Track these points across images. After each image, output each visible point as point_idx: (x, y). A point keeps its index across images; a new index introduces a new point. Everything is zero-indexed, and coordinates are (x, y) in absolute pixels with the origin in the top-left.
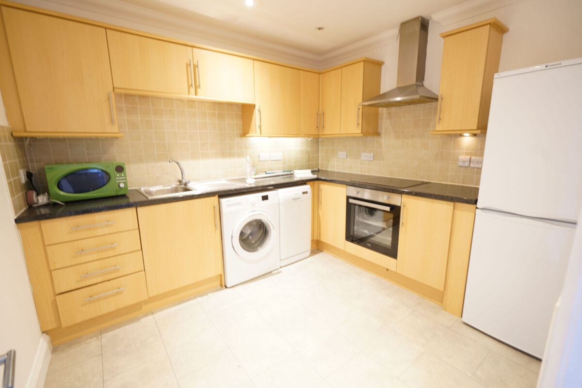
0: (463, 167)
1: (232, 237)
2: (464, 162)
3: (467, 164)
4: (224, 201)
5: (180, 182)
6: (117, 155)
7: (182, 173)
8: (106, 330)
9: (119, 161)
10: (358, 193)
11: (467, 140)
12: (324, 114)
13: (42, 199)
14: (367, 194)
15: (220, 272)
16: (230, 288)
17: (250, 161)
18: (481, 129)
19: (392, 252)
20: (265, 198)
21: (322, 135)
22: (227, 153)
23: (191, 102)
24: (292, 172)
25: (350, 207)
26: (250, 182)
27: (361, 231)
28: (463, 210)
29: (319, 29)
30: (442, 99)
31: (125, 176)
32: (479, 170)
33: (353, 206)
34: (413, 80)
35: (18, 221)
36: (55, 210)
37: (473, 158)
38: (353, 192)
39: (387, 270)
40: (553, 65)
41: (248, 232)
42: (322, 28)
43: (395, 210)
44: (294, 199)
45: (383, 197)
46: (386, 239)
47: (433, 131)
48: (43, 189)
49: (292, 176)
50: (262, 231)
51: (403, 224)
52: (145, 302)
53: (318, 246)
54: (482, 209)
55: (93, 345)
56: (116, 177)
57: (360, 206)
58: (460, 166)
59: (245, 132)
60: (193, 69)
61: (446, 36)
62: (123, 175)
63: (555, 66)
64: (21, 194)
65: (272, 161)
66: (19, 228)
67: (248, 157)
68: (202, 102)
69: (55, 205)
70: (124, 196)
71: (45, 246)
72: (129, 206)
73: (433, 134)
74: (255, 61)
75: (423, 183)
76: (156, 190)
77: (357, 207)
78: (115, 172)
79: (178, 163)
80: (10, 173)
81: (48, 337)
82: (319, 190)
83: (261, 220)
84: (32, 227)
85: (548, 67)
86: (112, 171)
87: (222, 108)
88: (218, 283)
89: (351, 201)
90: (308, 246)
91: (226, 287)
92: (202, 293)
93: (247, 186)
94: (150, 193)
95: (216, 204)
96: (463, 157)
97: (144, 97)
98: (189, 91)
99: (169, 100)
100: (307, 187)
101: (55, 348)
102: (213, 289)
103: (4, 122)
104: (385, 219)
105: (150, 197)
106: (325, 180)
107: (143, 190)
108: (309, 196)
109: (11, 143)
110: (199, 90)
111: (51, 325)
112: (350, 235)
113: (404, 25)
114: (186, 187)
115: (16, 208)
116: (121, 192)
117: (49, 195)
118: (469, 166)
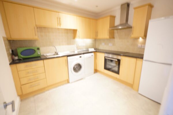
1: (71, 68)
4: (69, 58)
5: (56, 52)
8: (36, 95)
9: (38, 46)
11: (141, 40)
12: (98, 32)
13: (16, 58)
14: (110, 56)
15: (68, 79)
16: (71, 83)
18: (145, 36)
19: (118, 72)
20: (80, 57)
21: (97, 38)
22: (69, 43)
23: (59, 29)
24: (88, 50)
25: (105, 60)
26: (76, 52)
28: (139, 61)
30: (133, 27)
31: (40, 50)
32: (144, 49)
34: (125, 22)
35: (10, 64)
36: (20, 61)
37: (142, 45)
38: (106, 55)
39: (116, 78)
41: (76, 67)
43: (119, 61)
45: (115, 57)
46: (116, 69)
47: (131, 37)
48: (16, 55)
50: (80, 67)
51: (121, 65)
52: (46, 87)
53: (96, 71)
54: (145, 61)
55: (32, 99)
56: (37, 51)
57: (108, 59)
58: (138, 48)
59: (74, 37)
60: (59, 19)
61: (135, 8)
64: (10, 57)
65: (82, 46)
67: (75, 45)
68: (62, 29)
70: (40, 57)
71: (18, 71)
72: (41, 59)
76: (49, 55)
79: (55, 47)
80: (7, 50)
81: (19, 97)
82: (96, 55)
84: (14, 66)
86: (36, 49)
87: (67, 31)
88: (67, 82)
89: (106, 58)
90: (93, 71)
91: (69, 83)
92: (63, 85)
93: (75, 54)
94: (47, 56)
95: (66, 59)
96: (139, 45)
97: (45, 28)
98: (58, 26)
99: (52, 28)
100: (93, 54)
101: (22, 100)
102: (66, 84)
103: (5, 36)
104: (116, 63)
105: (47, 57)
106: (98, 52)
107: (45, 55)
108: (93, 57)
109: (7, 42)
110: (61, 26)
111: (20, 94)
112: (106, 68)
113: (122, 5)
114: (57, 54)
115: (9, 61)
116: (39, 56)
117: (18, 57)
118: (141, 48)
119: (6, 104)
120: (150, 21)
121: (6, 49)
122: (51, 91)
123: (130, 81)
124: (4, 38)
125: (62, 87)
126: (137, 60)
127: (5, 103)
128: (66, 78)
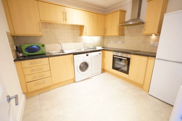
1: (77, 67)
2: (152, 44)
3: (153, 45)
4: (75, 56)
5: (61, 50)
6: (42, 42)
7: (62, 47)
9: (43, 43)
10: (117, 54)
11: (154, 37)
12: (106, 29)
13: (21, 55)
14: (119, 54)
15: (74, 77)
16: (77, 82)
18: (159, 33)
19: (127, 72)
20: (87, 55)
21: (105, 35)
22: (75, 41)
23: (64, 25)
24: (96, 47)
25: (114, 58)
26: (83, 50)
27: (117, 66)
28: (151, 60)
30: (146, 23)
31: (45, 48)
32: (157, 47)
34: (136, 17)
35: (14, 61)
36: (25, 58)
37: (155, 43)
38: (115, 53)
39: (125, 78)
41: (82, 66)
43: (129, 60)
44: (96, 56)
45: (125, 55)
46: (125, 69)
47: (142, 34)
48: (21, 52)
50: (86, 65)
53: (103, 71)
54: (157, 59)
55: (37, 97)
56: (42, 48)
57: (117, 58)
58: (150, 45)
59: (81, 35)
60: (65, 14)
64: (15, 53)
65: (89, 44)
66: (15, 63)
67: (82, 43)
68: (68, 25)
69: (25, 56)
72: (46, 57)
74: (84, 11)
75: (138, 51)
76: (54, 52)
77: (116, 58)
79: (60, 44)
80: (12, 47)
81: (25, 95)
82: (104, 53)
83: (86, 62)
84: (19, 62)
86: (41, 46)
87: (74, 27)
88: (73, 81)
89: (114, 56)
90: (100, 71)
91: (75, 82)
92: (68, 84)
94: (52, 53)
95: (72, 57)
96: (152, 43)
97: (49, 23)
98: (63, 21)
100: (100, 52)
101: (27, 98)
104: (125, 62)
107: (50, 52)
109: (11, 38)
110: (67, 21)
111: (26, 91)
112: (114, 68)
114: (63, 52)
115: (14, 57)
116: (44, 53)
117: (23, 53)
118: (154, 45)
119: (9, 97)
120: (165, 15)
121: (10, 44)
122: (56, 90)
123: (140, 81)
124: (7, 33)
128: (72, 77)
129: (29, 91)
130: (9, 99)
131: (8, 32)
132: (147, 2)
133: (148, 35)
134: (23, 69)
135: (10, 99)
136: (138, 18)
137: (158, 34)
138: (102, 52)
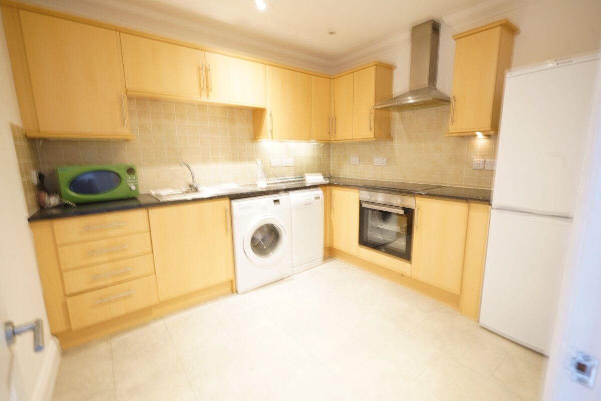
0: (478, 170)
1: (244, 241)
2: (478, 164)
3: (481, 167)
4: (236, 203)
5: (191, 186)
6: (127, 158)
7: (193, 178)
8: (116, 334)
9: (129, 161)
10: (371, 197)
11: (481, 141)
12: (336, 119)
13: (53, 200)
14: (381, 197)
15: (231, 276)
16: (245, 293)
17: (262, 165)
18: (493, 131)
19: (406, 255)
20: (276, 201)
21: (335, 141)
22: (237, 156)
23: (202, 106)
24: (304, 179)
25: (363, 212)
26: (262, 185)
27: (373, 235)
28: (478, 210)
29: (331, 33)
30: (455, 101)
31: (136, 178)
32: (492, 172)
33: (366, 211)
34: (425, 81)
35: (31, 220)
36: (65, 211)
37: (487, 160)
38: (366, 195)
39: (402, 275)
40: (565, 63)
41: (259, 237)
42: (334, 33)
43: (409, 213)
44: (306, 204)
45: (397, 200)
46: (401, 244)
47: (447, 133)
48: (54, 190)
49: (304, 182)
50: (274, 236)
51: (417, 227)
52: (155, 306)
53: (330, 253)
54: (497, 209)
55: (102, 348)
56: (128, 179)
57: (374, 210)
58: (475, 169)
59: (255, 135)
60: (204, 72)
61: (458, 37)
62: (134, 178)
63: (567, 64)
64: (32, 195)
65: (283, 167)
66: (31, 228)
67: (259, 162)
68: (213, 106)
69: (67, 206)
70: (134, 199)
71: (56, 245)
72: (140, 206)
73: (446, 137)
74: (266, 66)
75: (437, 187)
76: (167, 194)
77: (370, 212)
78: (127, 174)
79: (189, 167)
80: (24, 173)
81: (57, 340)
82: (331, 195)
83: (272, 225)
84: (44, 226)
85: (560, 65)
86: (123, 173)
87: (233, 112)
88: (229, 289)
89: (364, 205)
90: (320, 252)
91: (237, 292)
92: (213, 299)
93: (259, 190)
94: (160, 196)
95: (228, 207)
96: (477, 160)
97: (155, 100)
98: (201, 95)
99: (180, 104)
100: (319, 192)
101: (64, 352)
102: (224, 295)
103: (18, 122)
104: (399, 223)
105: (161, 200)
106: (338, 185)
107: (153, 193)
108: (321, 201)
109: (24, 144)
110: (210, 94)
111: (61, 327)
112: (364, 241)
113: (416, 29)
114: (196, 190)
115: (29, 208)
116: (132, 195)
117: (61, 196)
118: (484, 169)
120: (508, 75)
121: (20, 165)
122: (170, 320)
123: (450, 284)
124: (13, 128)
125: (210, 305)
126: (469, 207)
127: (8, 324)
128: (226, 276)
129: (75, 326)
130: (12, 334)
131: (17, 127)
132: (454, 41)
133: (463, 137)
134: (60, 249)
135: (14, 333)
136: (431, 87)
137: (492, 133)
138: (325, 192)
